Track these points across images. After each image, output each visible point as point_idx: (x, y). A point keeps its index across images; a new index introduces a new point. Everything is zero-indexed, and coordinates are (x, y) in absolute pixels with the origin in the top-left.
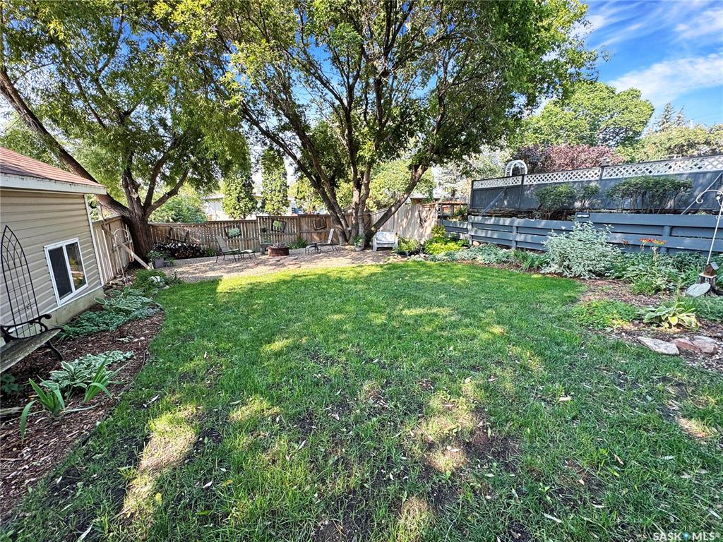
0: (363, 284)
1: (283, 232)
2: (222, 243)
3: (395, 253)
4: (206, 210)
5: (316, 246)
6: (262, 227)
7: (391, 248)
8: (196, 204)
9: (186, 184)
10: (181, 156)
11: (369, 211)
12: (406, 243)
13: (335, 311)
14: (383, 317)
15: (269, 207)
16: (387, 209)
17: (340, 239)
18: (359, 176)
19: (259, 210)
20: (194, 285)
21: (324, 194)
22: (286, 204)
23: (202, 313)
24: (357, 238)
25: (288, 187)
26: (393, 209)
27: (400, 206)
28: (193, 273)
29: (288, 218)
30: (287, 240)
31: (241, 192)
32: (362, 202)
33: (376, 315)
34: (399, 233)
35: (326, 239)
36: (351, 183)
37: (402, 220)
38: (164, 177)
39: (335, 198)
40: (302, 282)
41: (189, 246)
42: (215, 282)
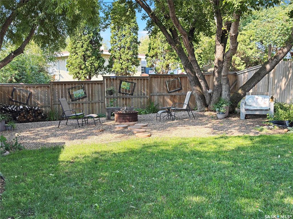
0: (228, 159)
1: (132, 95)
2: (66, 106)
3: (270, 122)
4: (50, 70)
5: (169, 111)
6: (109, 89)
7: (264, 116)
8: (41, 64)
9: (32, 42)
10: (29, 12)
11: (235, 69)
12: (285, 109)
13: (194, 192)
14: (257, 204)
15: (116, 66)
16: (259, 66)
17: (198, 103)
18: (224, 28)
19: (105, 69)
20: (34, 152)
21: (180, 51)
22: (136, 63)
23: (43, 183)
24: (219, 103)
25: (139, 43)
26: (268, 67)
27: (277, 63)
28: (34, 139)
29: (137, 78)
30: (135, 104)
31: (87, 50)
32: (227, 58)
33: (247, 200)
34: (274, 97)
35: (181, 104)
36: (214, 37)
37: (280, 81)
38: (11, 36)
39: (193, 55)
40: (153, 154)
41: (31, 109)
42: (57, 149)
